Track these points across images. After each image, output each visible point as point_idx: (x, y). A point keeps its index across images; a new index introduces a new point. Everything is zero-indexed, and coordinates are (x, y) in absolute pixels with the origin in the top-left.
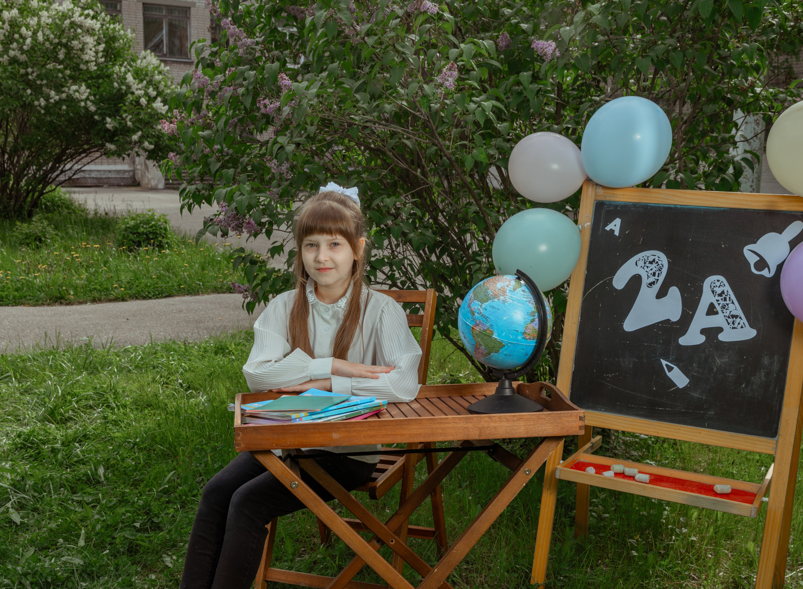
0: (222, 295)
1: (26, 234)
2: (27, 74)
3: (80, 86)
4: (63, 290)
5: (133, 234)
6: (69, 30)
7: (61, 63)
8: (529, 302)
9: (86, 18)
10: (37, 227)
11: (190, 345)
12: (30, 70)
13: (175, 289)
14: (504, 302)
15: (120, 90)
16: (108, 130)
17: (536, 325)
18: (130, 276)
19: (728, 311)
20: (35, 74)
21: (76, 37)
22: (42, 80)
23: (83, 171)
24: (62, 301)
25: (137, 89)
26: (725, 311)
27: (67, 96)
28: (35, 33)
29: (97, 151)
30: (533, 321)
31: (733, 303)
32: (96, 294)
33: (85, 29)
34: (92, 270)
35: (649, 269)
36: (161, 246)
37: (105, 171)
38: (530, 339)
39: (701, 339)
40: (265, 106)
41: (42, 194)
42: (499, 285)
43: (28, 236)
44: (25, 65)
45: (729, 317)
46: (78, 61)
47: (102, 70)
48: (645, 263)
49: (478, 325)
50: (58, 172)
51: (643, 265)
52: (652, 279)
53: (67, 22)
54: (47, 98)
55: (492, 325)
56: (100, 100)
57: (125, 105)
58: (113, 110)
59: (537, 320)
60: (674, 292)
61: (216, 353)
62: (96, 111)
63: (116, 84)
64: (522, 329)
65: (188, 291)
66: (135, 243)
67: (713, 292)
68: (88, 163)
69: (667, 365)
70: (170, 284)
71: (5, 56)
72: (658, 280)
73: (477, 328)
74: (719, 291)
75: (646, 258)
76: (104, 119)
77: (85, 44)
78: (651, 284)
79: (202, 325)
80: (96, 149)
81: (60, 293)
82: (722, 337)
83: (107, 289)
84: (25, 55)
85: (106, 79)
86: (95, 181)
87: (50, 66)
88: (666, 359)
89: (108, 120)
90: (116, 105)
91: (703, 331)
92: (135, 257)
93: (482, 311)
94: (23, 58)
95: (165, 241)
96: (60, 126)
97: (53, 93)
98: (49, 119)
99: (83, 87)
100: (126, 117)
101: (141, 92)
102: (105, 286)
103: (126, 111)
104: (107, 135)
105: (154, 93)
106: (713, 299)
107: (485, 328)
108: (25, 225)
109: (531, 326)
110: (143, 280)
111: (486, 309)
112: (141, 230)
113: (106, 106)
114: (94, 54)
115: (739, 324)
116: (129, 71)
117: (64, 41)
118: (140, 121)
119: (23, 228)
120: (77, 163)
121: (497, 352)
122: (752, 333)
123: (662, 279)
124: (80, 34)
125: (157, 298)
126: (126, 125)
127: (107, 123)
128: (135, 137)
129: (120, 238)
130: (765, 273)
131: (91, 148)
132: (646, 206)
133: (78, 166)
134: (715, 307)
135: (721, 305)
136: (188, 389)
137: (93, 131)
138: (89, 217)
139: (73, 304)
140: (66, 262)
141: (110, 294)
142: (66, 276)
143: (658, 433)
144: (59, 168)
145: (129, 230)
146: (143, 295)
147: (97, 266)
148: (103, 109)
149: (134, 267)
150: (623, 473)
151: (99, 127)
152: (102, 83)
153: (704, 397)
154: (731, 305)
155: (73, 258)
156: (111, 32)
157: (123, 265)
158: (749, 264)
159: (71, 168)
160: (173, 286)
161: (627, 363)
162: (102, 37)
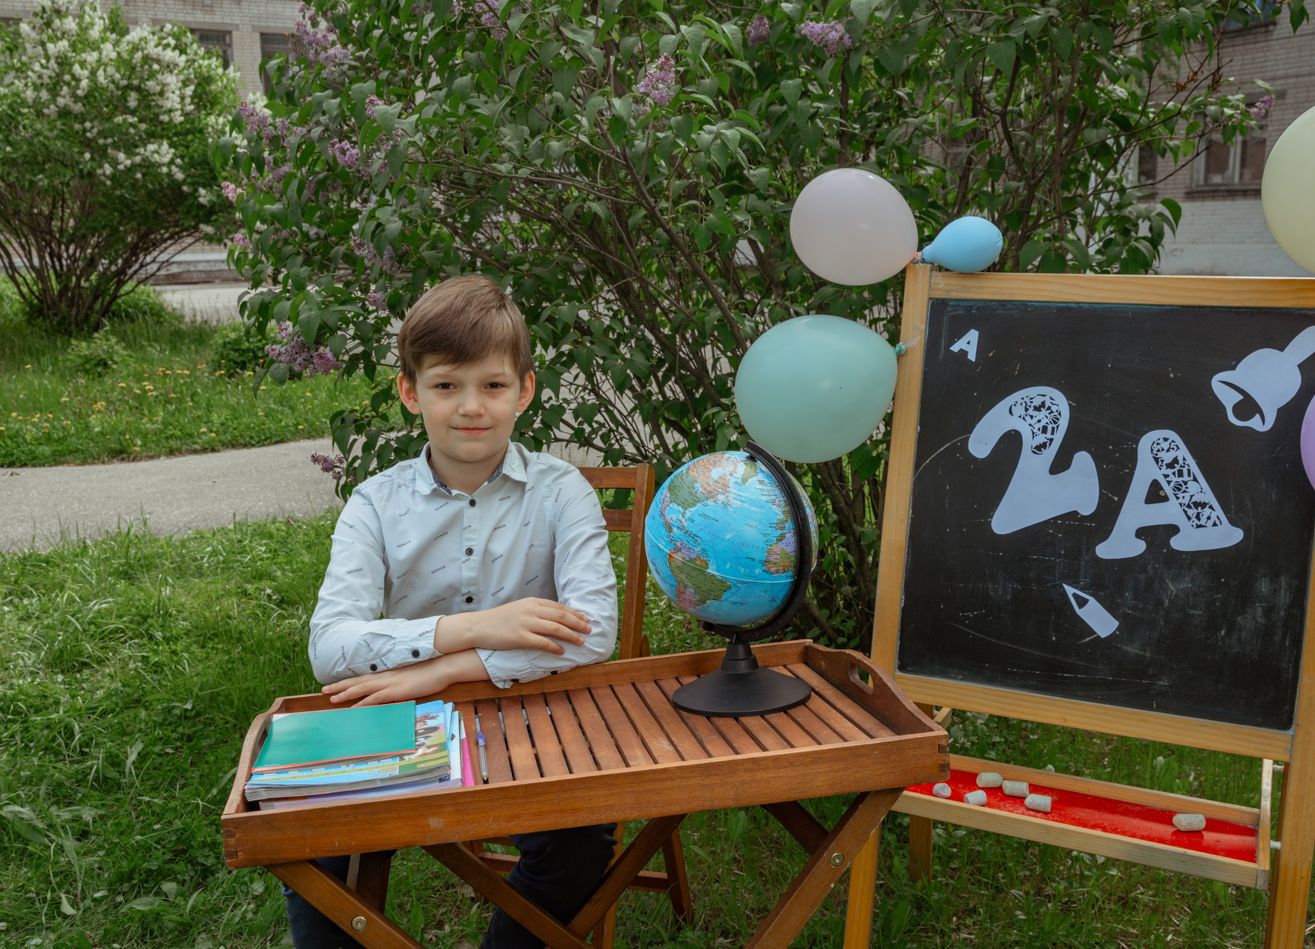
1: (85, 356)
2: (85, 131)
3: (160, 145)
4: (126, 440)
5: (236, 351)
6: (142, 66)
7: (133, 113)
9: (164, 49)
10: (101, 346)
11: (296, 524)
12: (88, 125)
13: (290, 432)
16: (201, 206)
18: (226, 413)
19: (1187, 496)
20: (95, 130)
21: (152, 75)
22: (106, 138)
23: (173, 263)
24: (125, 456)
26: (1180, 495)
27: (143, 160)
28: (93, 73)
29: (190, 235)
31: (1195, 479)
32: (173, 443)
33: (165, 64)
34: (172, 408)
35: (1035, 420)
37: (216, 261)
39: (1140, 547)
40: (343, 152)
41: (115, 297)
43: (87, 359)
44: (82, 118)
45: (1189, 506)
46: (157, 111)
47: (193, 122)
48: (1027, 410)
50: (137, 266)
51: (1023, 413)
52: (1041, 439)
53: (139, 55)
54: (115, 163)
56: (190, 165)
58: (208, 177)
60: (1083, 461)
62: (185, 180)
63: (211, 141)
65: (310, 432)
66: (237, 364)
67: (1156, 460)
68: (179, 252)
69: (1074, 595)
70: (283, 424)
71: (52, 107)
72: (1051, 440)
74: (1167, 457)
75: (1028, 400)
76: (196, 190)
77: (164, 85)
78: (1040, 448)
79: (322, 486)
80: (186, 233)
81: (121, 444)
82: (1176, 543)
83: (190, 435)
84: (80, 104)
85: (198, 135)
86: (204, 275)
87: (119, 119)
88: (1073, 584)
89: (202, 191)
91: (1141, 533)
92: (238, 385)
94: (78, 108)
96: (135, 202)
97: (121, 156)
98: (118, 193)
99: (165, 146)
102: (188, 431)
103: (226, 179)
104: (201, 213)
106: (1158, 474)
108: (84, 344)
110: (244, 420)
112: (246, 345)
113: (200, 172)
114: (178, 100)
115: (1209, 518)
117: (135, 82)
119: (81, 348)
120: (161, 252)
122: (1236, 535)
123: (1059, 437)
124: (157, 72)
125: (264, 445)
127: (200, 196)
129: (217, 357)
130: (1255, 423)
131: (182, 231)
132: (1023, 306)
133: (163, 257)
134: (1162, 489)
135: (1172, 484)
136: (281, 603)
137: (181, 209)
138: (183, 327)
139: (140, 460)
140: (136, 397)
141: (195, 443)
142: (131, 419)
143: (1065, 720)
144: (136, 261)
145: (229, 346)
146: (242, 441)
147: (180, 400)
148: (194, 176)
149: (233, 401)
150: (1000, 789)
151: (189, 202)
152: (192, 141)
153: (1148, 654)
154: (1191, 484)
155: (145, 392)
156: (204, 70)
157: (217, 397)
158: (1223, 408)
159: (154, 261)
160: (288, 426)
161: (1000, 592)
162: (192, 76)
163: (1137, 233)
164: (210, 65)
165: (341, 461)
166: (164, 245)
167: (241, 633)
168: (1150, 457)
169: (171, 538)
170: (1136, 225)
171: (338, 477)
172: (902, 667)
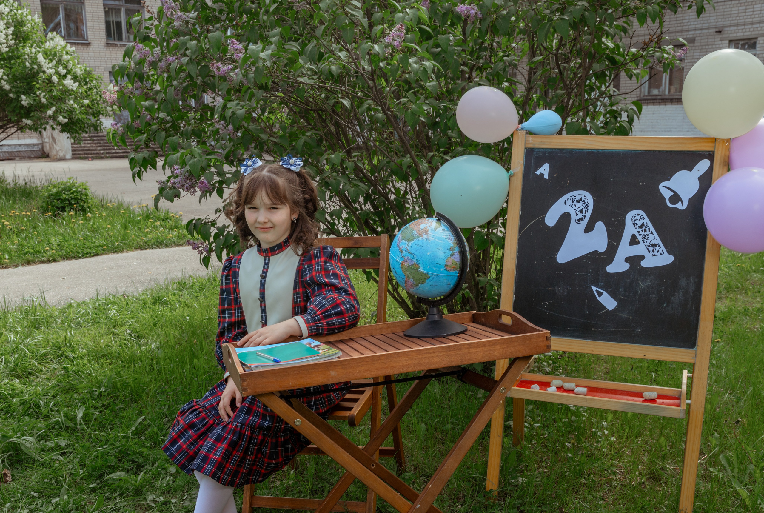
0: (144, 251)
5: (57, 200)
11: (129, 298)
14: (427, 240)
15: (32, 69)
16: (22, 107)
17: (457, 257)
18: (59, 239)
19: (648, 241)
25: (48, 68)
26: (645, 241)
29: (13, 127)
30: (452, 255)
31: (652, 233)
32: (29, 257)
34: (23, 236)
35: (577, 207)
36: (83, 210)
38: (451, 270)
39: (626, 267)
42: (422, 226)
45: (649, 246)
47: (13, 51)
48: (573, 202)
49: (407, 261)
51: (571, 204)
52: (580, 216)
55: (417, 260)
56: (13, 79)
57: (38, 83)
58: (27, 88)
59: (456, 254)
60: (600, 226)
62: (10, 90)
63: (27, 64)
64: (443, 263)
66: (59, 208)
67: (634, 225)
68: (5, 139)
69: (596, 291)
72: (585, 217)
73: (406, 264)
74: (639, 223)
75: (573, 197)
76: (19, 97)
78: (579, 221)
80: (11, 125)
82: (644, 264)
83: (40, 252)
85: (18, 60)
86: (7, 155)
88: (596, 286)
89: (23, 97)
90: (28, 84)
91: (627, 260)
92: (61, 222)
93: (409, 249)
95: (85, 205)
100: (40, 94)
101: (53, 71)
102: (37, 250)
103: (39, 89)
104: (22, 112)
105: (63, 71)
106: (635, 231)
107: (413, 263)
109: (451, 259)
110: (72, 242)
111: (412, 247)
112: (64, 196)
113: (19, 85)
114: (5, 37)
115: (658, 251)
116: (39, 52)
118: (53, 97)
121: (424, 283)
122: (670, 259)
123: (588, 215)
126: (40, 101)
127: (22, 100)
128: (50, 112)
129: (44, 204)
132: (571, 151)
136: (137, 338)
138: (9, 187)
139: (10, 268)
141: (43, 257)
145: (52, 197)
147: (27, 231)
148: (17, 87)
149: (62, 230)
151: (13, 105)
152: (14, 64)
155: (4, 226)
156: (19, 17)
162: (11, 21)
163: (621, 118)
164: (22, 13)
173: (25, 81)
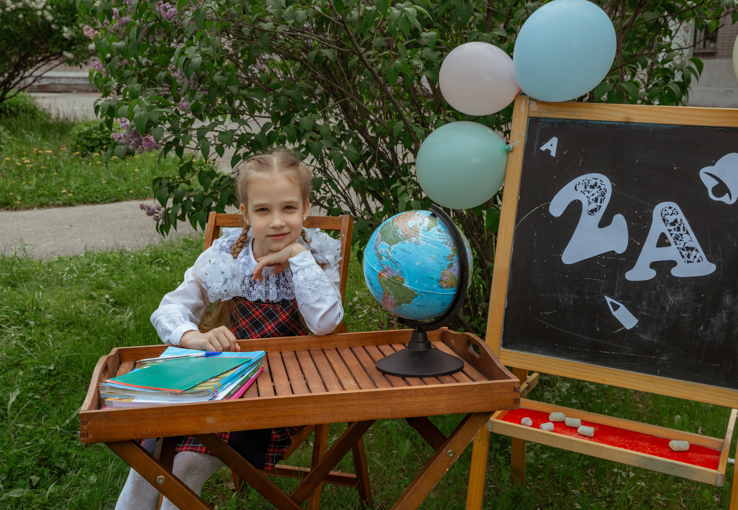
4: (10, 196)
5: (88, 139)
8: (446, 243)
11: (127, 255)
13: (124, 194)
14: (417, 244)
16: (64, 39)
17: (455, 271)
18: (80, 181)
19: (682, 243)
23: (44, 77)
24: (9, 207)
26: (678, 242)
27: (24, 5)
29: (56, 59)
30: (450, 266)
31: (687, 233)
32: (43, 199)
34: (42, 176)
35: (591, 194)
37: (74, 78)
38: (447, 287)
39: (652, 274)
40: (166, 10)
41: (2, 99)
42: (411, 223)
45: (683, 250)
48: (586, 188)
49: (386, 271)
51: (583, 189)
52: (594, 206)
55: (402, 272)
56: (57, 10)
58: (70, 19)
59: (455, 264)
60: (619, 220)
61: (151, 263)
62: (54, 20)
64: (437, 276)
65: (137, 195)
66: (88, 148)
67: (664, 220)
68: (48, 70)
69: (611, 303)
70: (119, 189)
72: (600, 207)
73: (385, 275)
74: (671, 219)
75: (587, 182)
76: (61, 28)
78: (593, 211)
80: (54, 57)
81: (6, 199)
82: (675, 272)
83: (55, 195)
86: (65, 87)
88: (611, 296)
89: (65, 29)
90: (72, 15)
91: (653, 265)
92: (88, 162)
93: (390, 255)
96: (18, 34)
98: (6, 27)
100: (83, 26)
102: (53, 192)
103: (82, 21)
104: (64, 44)
106: (665, 229)
107: (395, 275)
109: (448, 272)
110: (92, 186)
111: (395, 253)
112: (94, 136)
113: (64, 16)
115: (695, 257)
120: (37, 69)
121: (408, 302)
122: (711, 268)
123: (605, 205)
125: (105, 203)
126: (83, 34)
127: (63, 32)
129: (74, 143)
130: (725, 199)
131: (50, 56)
132: (586, 123)
133: (37, 73)
134: (667, 238)
135: (673, 236)
136: (115, 304)
137: (51, 40)
138: (50, 122)
139: (20, 210)
140: (18, 168)
141: (59, 200)
142: (14, 182)
143: (604, 380)
144: (18, 75)
145: (83, 136)
146: (91, 200)
147: (49, 171)
148: (59, 18)
149: (84, 173)
150: (563, 422)
151: (56, 36)
153: (655, 340)
154: (685, 236)
155: (24, 164)
157: (74, 170)
158: (706, 189)
159: (31, 75)
160: (122, 191)
161: (566, 300)
163: (673, 79)
165: (159, 209)
166: (38, 65)
167: (88, 322)
168: (661, 218)
169: (41, 261)
170: (673, 74)
171: (157, 219)
172: (505, 345)
173: (69, 13)
